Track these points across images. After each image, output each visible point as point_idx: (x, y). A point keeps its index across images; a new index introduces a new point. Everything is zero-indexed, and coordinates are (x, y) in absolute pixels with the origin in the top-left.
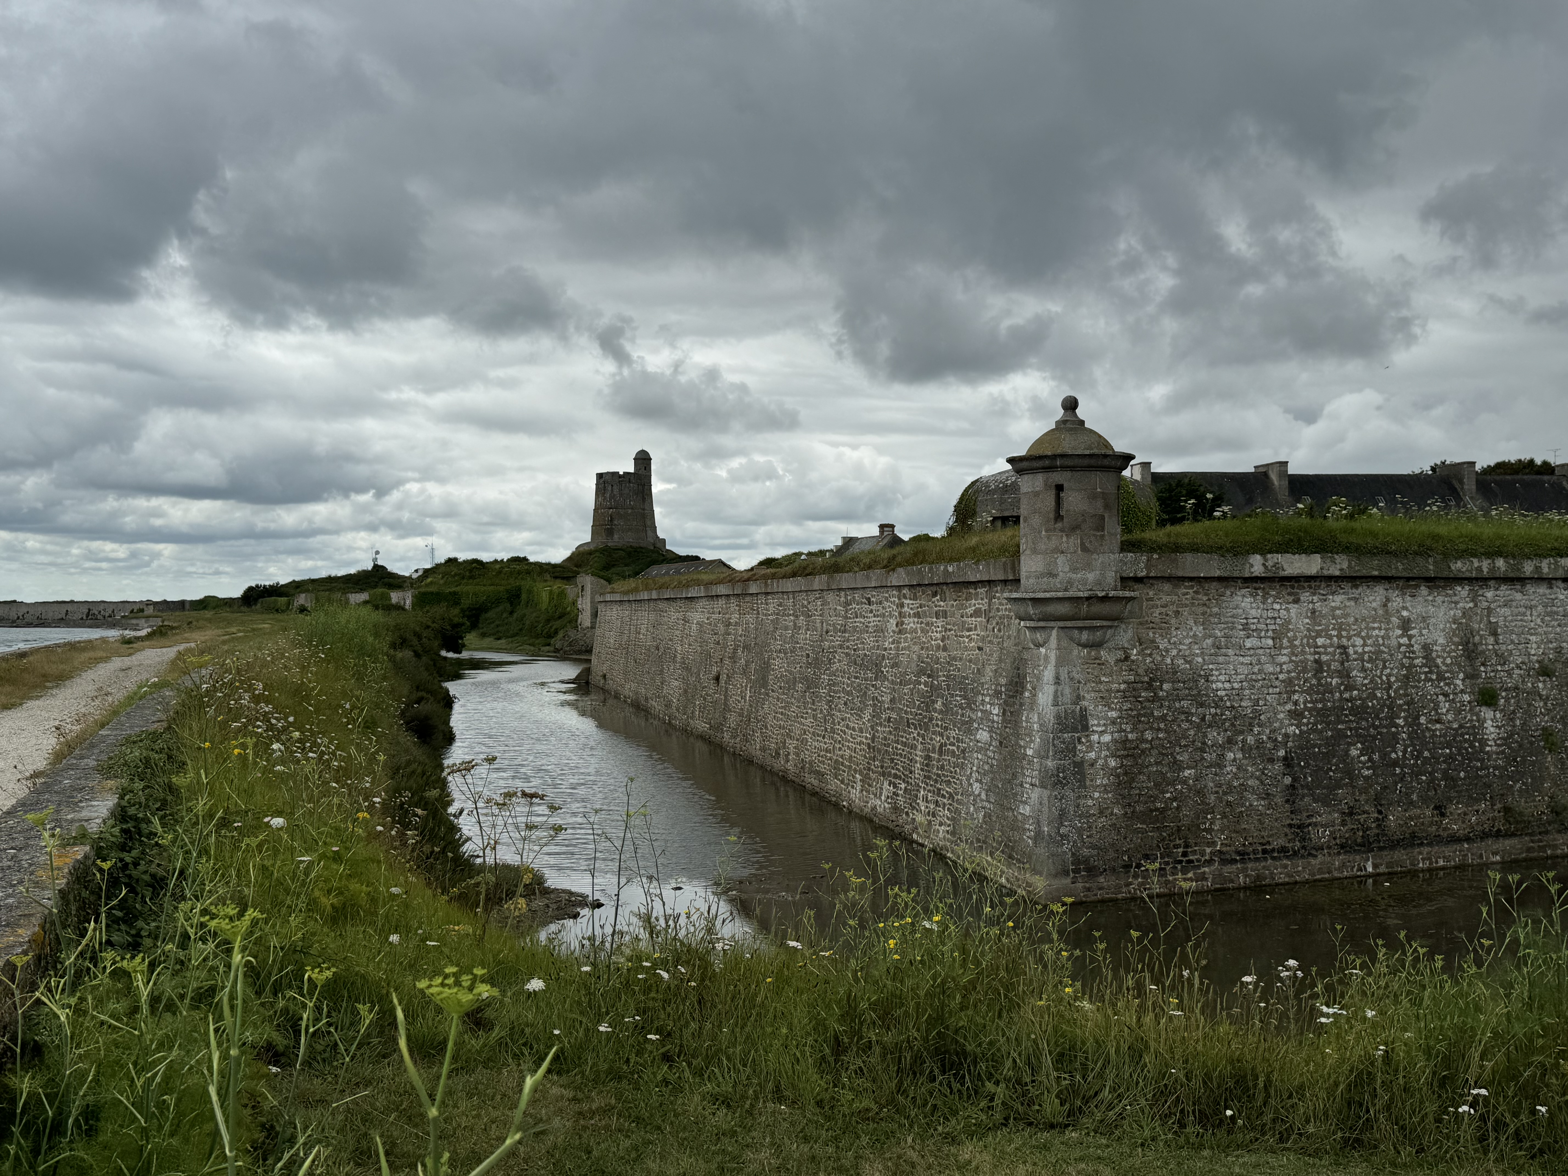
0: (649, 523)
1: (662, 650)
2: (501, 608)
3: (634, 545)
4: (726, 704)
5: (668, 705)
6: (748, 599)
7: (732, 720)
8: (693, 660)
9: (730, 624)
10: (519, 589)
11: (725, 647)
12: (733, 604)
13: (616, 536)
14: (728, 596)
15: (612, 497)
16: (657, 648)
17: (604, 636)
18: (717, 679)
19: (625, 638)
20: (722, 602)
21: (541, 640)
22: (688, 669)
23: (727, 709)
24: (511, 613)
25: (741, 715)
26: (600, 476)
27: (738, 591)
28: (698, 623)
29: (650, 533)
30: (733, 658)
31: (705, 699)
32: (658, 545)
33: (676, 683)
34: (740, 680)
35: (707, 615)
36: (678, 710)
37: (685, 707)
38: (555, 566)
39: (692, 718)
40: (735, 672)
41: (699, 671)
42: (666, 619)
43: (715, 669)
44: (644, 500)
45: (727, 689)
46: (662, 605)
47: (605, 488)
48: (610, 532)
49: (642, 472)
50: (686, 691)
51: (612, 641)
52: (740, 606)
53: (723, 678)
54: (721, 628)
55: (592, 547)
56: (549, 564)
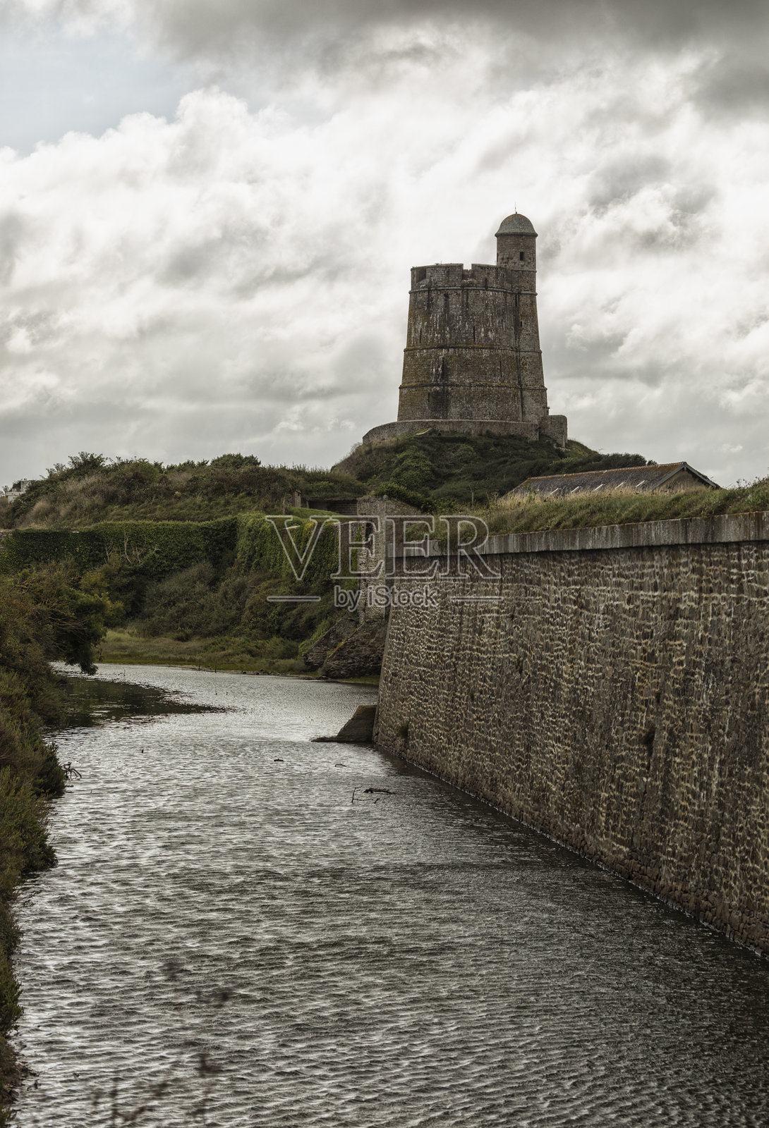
0: (528, 380)
1: (528, 670)
2: (194, 571)
3: (495, 430)
4: (666, 801)
5: (540, 798)
6: (717, 556)
7: (680, 837)
8: (597, 696)
9: (677, 614)
10: (232, 528)
11: (667, 666)
12: (685, 568)
13: (454, 410)
14: (673, 548)
15: (447, 320)
16: (519, 666)
17: (405, 638)
18: (648, 740)
19: (450, 641)
20: (659, 563)
21: (275, 643)
22: (583, 716)
23: (668, 811)
24: (213, 583)
25: (699, 827)
26: (419, 274)
27: (695, 537)
28: (607, 611)
29: (530, 403)
30: (685, 692)
31: (620, 787)
32: (550, 430)
33: (558, 749)
34: (699, 746)
35: (628, 593)
36: (561, 810)
37: (577, 803)
38: (316, 477)
39: (590, 830)
40: (687, 727)
41: (608, 721)
42: (537, 601)
43: (643, 718)
44: (518, 326)
45: (668, 764)
46: (532, 568)
47: (430, 303)
48: (440, 402)
49: (515, 264)
50: (578, 768)
51: (422, 648)
52: (699, 571)
53: (661, 739)
54: (658, 623)
55: (400, 435)
56: (299, 473)
